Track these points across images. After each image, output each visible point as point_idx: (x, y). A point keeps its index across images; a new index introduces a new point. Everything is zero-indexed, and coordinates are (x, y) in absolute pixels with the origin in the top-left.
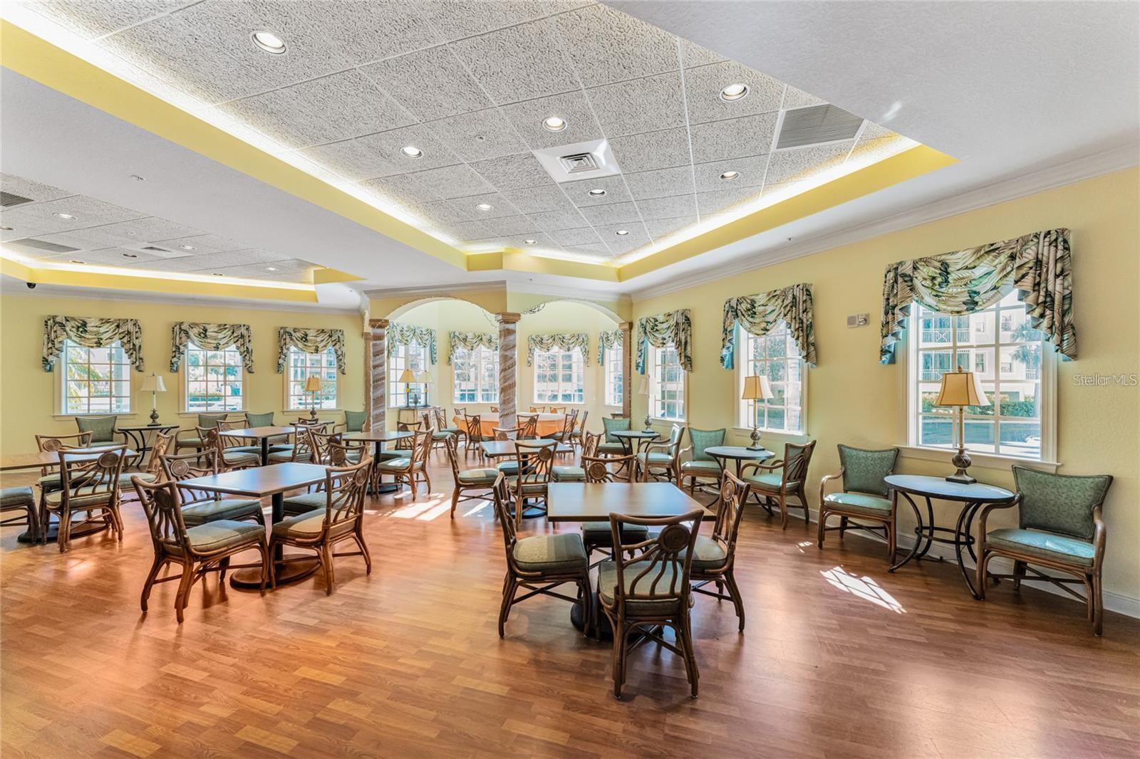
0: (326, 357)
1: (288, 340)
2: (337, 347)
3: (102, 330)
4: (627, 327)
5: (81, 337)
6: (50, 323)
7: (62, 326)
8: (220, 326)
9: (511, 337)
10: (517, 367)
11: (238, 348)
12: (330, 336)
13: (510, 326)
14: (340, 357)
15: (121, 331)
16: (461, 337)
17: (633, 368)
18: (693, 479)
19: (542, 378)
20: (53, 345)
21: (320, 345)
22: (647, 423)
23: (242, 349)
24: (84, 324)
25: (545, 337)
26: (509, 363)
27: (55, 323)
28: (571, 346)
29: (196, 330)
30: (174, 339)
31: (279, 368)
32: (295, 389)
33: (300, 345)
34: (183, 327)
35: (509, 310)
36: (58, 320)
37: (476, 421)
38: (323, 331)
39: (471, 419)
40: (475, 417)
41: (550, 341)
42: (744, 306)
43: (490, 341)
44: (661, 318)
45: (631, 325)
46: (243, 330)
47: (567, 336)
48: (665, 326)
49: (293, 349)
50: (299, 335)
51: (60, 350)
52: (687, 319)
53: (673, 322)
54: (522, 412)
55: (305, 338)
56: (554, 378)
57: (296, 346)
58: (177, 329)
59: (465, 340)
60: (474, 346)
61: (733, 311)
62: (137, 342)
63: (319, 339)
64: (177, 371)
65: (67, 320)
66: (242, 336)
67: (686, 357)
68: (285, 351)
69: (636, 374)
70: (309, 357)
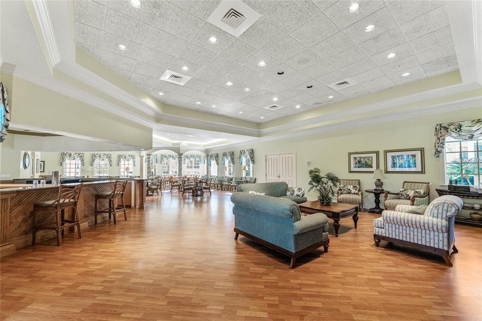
0: (131, 162)
1: (121, 157)
2: (133, 159)
3: (75, 156)
4: (207, 156)
5: (70, 157)
6: (63, 154)
7: (66, 155)
8: (104, 154)
9: (181, 158)
10: (182, 165)
11: (108, 160)
12: (132, 157)
13: (181, 156)
14: (134, 162)
15: (80, 156)
16: (165, 156)
17: (209, 165)
18: (217, 185)
19: (188, 167)
20: (63, 159)
21: (129, 159)
22: (211, 176)
23: (110, 160)
24: (71, 154)
25: (189, 156)
26: (181, 164)
27: (64, 154)
28: (196, 158)
29: (98, 155)
30: (92, 158)
31: (118, 165)
32: (122, 170)
33: (124, 159)
34: (95, 155)
35: (181, 153)
36: (65, 153)
37: (172, 177)
38: (130, 155)
39: (170, 177)
40: (171, 176)
41: (191, 157)
42: (225, 154)
43: (173, 157)
44: (213, 155)
45: (208, 155)
46: (110, 155)
47: (195, 156)
48: (214, 156)
49: (122, 160)
50: (124, 156)
51: (65, 161)
52: (217, 155)
53: (215, 156)
54: (183, 175)
55: (125, 157)
56: (191, 167)
57: (123, 159)
58: (93, 155)
59: (166, 157)
60: (169, 158)
61: (224, 155)
62: (83, 158)
63: (129, 157)
64: (92, 166)
65: (67, 153)
66: (110, 157)
67: (217, 163)
68: (120, 160)
69: (209, 166)
70: (126, 162)
